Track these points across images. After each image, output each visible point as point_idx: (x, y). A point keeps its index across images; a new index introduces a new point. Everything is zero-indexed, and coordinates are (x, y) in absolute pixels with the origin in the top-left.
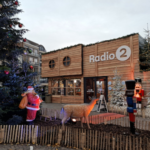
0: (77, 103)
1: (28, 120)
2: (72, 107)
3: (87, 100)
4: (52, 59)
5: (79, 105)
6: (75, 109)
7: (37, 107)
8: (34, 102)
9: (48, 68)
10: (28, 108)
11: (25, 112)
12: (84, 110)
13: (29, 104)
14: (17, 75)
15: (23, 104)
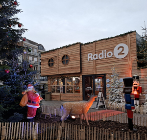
0: (76, 100)
1: (28, 118)
2: (71, 105)
3: (86, 97)
4: (51, 57)
5: (78, 103)
6: (74, 106)
7: (37, 105)
8: (35, 99)
9: (47, 66)
10: (28, 105)
11: (26, 110)
12: (83, 107)
13: (30, 102)
14: (17, 73)
15: (24, 102)
